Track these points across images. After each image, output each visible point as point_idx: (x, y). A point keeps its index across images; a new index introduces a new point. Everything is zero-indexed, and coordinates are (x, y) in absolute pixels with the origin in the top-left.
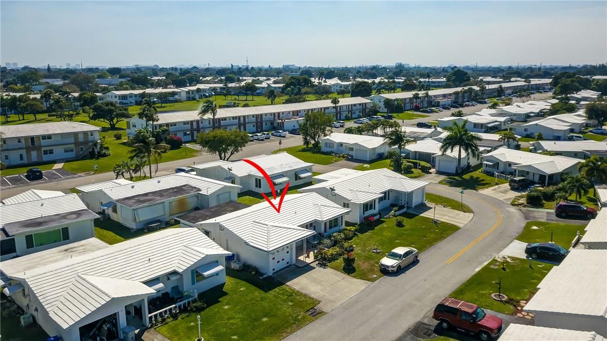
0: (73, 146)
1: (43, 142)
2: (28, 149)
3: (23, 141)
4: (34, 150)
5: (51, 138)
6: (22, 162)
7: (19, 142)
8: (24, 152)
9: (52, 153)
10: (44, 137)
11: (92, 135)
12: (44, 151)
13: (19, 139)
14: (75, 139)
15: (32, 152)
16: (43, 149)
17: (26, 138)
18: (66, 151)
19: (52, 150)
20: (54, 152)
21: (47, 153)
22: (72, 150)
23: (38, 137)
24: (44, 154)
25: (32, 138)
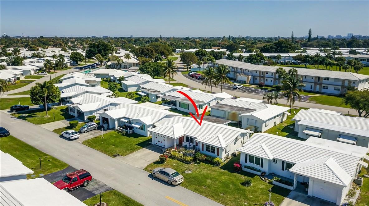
0: (340, 87)
1: (324, 81)
2: (316, 84)
3: (314, 78)
4: (318, 85)
5: (328, 80)
6: (311, 90)
7: (312, 79)
8: (313, 84)
9: (327, 89)
10: (325, 79)
11: (354, 83)
12: (323, 87)
13: (312, 77)
14: (342, 84)
15: (317, 86)
16: (323, 85)
17: (316, 77)
18: (335, 89)
19: (327, 87)
20: (328, 88)
21: (324, 88)
22: (339, 90)
23: (322, 78)
24: (323, 88)
25: (319, 78)
